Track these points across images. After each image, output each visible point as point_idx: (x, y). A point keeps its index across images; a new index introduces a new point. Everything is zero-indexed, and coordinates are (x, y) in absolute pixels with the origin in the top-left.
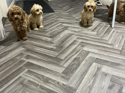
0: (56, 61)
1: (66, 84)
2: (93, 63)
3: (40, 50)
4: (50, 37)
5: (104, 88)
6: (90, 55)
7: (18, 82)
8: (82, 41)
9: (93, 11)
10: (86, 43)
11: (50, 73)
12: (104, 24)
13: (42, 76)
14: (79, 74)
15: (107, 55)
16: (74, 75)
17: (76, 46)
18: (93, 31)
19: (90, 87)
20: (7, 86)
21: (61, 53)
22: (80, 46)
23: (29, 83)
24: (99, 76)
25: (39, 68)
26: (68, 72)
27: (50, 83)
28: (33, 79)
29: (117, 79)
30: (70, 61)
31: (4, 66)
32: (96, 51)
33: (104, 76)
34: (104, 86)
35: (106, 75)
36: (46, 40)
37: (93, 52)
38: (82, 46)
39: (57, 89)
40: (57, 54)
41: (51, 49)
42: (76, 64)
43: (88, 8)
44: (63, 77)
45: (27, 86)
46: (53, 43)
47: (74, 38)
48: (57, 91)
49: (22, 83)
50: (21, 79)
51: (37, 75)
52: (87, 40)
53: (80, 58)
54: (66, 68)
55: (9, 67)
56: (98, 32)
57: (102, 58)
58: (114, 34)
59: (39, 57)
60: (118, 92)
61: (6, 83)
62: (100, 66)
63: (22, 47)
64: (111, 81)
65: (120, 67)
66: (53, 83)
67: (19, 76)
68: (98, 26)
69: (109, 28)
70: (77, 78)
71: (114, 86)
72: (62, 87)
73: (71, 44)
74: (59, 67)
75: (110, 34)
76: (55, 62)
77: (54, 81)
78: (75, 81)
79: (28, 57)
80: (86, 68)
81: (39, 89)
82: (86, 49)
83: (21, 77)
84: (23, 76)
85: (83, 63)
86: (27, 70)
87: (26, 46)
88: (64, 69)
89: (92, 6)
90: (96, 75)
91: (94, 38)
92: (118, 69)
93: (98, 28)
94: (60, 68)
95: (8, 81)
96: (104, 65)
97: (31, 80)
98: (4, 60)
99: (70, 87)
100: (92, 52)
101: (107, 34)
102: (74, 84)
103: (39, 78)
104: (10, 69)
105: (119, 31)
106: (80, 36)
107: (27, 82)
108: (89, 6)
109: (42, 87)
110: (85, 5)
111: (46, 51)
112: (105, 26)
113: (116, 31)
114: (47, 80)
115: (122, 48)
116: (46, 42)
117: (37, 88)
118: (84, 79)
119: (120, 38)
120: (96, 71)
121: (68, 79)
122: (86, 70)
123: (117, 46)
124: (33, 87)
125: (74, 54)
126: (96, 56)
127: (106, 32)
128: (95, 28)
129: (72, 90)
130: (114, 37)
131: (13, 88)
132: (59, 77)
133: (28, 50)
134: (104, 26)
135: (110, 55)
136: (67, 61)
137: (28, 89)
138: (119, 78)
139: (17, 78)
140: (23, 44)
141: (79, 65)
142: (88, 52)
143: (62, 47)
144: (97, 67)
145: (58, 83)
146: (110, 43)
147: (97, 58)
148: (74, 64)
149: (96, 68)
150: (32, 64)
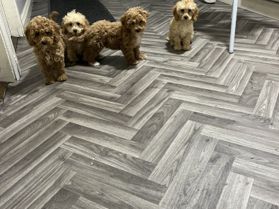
0: (121, 119)
1: (137, 157)
2: (187, 120)
3: (91, 101)
4: (109, 75)
5: (203, 161)
6: (182, 107)
7: (56, 157)
8: (170, 81)
9: (192, 19)
10: (176, 85)
11: (111, 141)
12: (216, 44)
13: (96, 145)
14: (162, 141)
15: (213, 105)
16: (152, 143)
17: (158, 90)
18: (192, 59)
19: (178, 160)
20: (38, 163)
21: (130, 105)
22: (164, 92)
23: (74, 157)
24: (196, 143)
25: (91, 132)
26: (142, 138)
27: (110, 156)
28: (82, 151)
29: (227, 146)
30: (145, 119)
31: (28, 132)
32: (194, 100)
33: (204, 142)
34: (203, 158)
35: (208, 140)
36: (102, 82)
37: (189, 101)
38: (168, 91)
39: (123, 165)
40: (122, 108)
41: (111, 99)
42: (156, 124)
43: (181, 14)
44: (133, 146)
45: (71, 163)
46: (114, 87)
47: (155, 75)
48: (122, 169)
49: (62, 158)
50: (61, 153)
51: (89, 145)
52: (178, 79)
53: (165, 112)
54: (139, 131)
55: (38, 133)
56: (201, 62)
57: (204, 113)
58: (232, 66)
59: (89, 114)
60: (225, 166)
61: (35, 159)
62: (198, 125)
63: (57, 96)
64: (215, 150)
65: (235, 126)
66: (116, 156)
67: (56, 147)
68: (202, 49)
69: (223, 53)
70: (158, 146)
71: (218, 157)
72: (132, 162)
73: (148, 88)
74: (126, 129)
75: (224, 66)
76: (119, 121)
77: (117, 153)
78: (153, 152)
79: (69, 114)
80: (173, 131)
81: (93, 167)
82: (175, 96)
83: (59, 148)
84: (63, 146)
85: (169, 121)
86: (69, 137)
87: (64, 94)
88: (134, 133)
89: (190, 10)
90: (190, 141)
91: (192, 75)
92: (231, 129)
93: (203, 54)
94: (127, 132)
95: (39, 156)
96: (205, 123)
97: (78, 152)
98: (27, 121)
99: (144, 161)
100: (187, 102)
101: (218, 65)
102: (152, 157)
103: (92, 150)
104: (39, 135)
105: (243, 59)
106: (167, 71)
107: (71, 157)
108: (183, 11)
109: (97, 164)
110: (176, 9)
111: (101, 103)
112: (217, 48)
113: (238, 58)
114: (106, 153)
115: (244, 93)
116: (102, 85)
117: (89, 165)
118: (169, 149)
119: (241, 74)
120: (190, 134)
121: (142, 150)
122: (174, 134)
123: (234, 88)
124: (82, 163)
125: (153, 106)
126: (194, 109)
127: (216, 62)
128: (197, 55)
129: (148, 166)
130: (231, 71)
131: (49, 167)
132: (126, 147)
133: (68, 102)
134: (214, 50)
135: (218, 106)
136: (141, 118)
137: (73, 167)
138: (230, 144)
139: (53, 150)
140: (58, 90)
141: (161, 125)
142: (180, 102)
143: (131, 94)
144: (193, 128)
145: (125, 156)
146: (222, 83)
147: (194, 113)
148: (152, 124)
149: (192, 131)
150: (78, 127)
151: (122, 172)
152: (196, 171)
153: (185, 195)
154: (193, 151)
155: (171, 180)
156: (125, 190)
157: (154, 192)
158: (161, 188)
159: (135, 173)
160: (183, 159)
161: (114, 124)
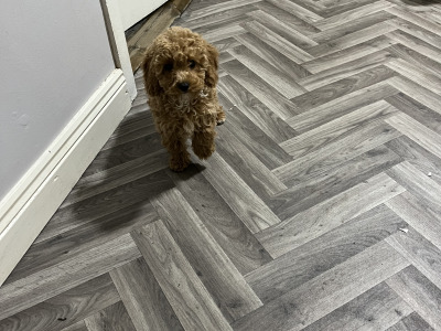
0: (296, 72)
2: (381, 100)
3: (276, 41)
4: (322, 14)
6: (389, 82)
8: (402, 43)
10: (408, 50)
11: (266, 93)
13: (247, 93)
14: (328, 112)
16: (312, 110)
17: (375, 50)
21: (320, 60)
22: (382, 56)
25: (252, 76)
29: (407, 145)
30: (326, 82)
32: (416, 76)
36: (306, 20)
38: (388, 56)
40: (307, 60)
41: (303, 45)
44: (287, 107)
46: (317, 30)
47: (388, 28)
51: (239, 89)
52: (418, 41)
53: (359, 81)
54: (308, 93)
59: (262, 57)
63: (241, 25)
66: (261, 110)
73: (362, 44)
74: (293, 86)
76: (293, 75)
77: (265, 108)
79: (241, 50)
81: (230, 113)
82: (392, 65)
85: (355, 93)
86: (225, 74)
87: (250, 24)
88: (299, 93)
94: (292, 89)
100: (402, 78)
103: (240, 95)
111: (287, 47)
114: (252, 103)
116: (304, 24)
118: (329, 123)
120: (370, 116)
125: (349, 69)
132: (279, 106)
133: (249, 35)
136: (323, 79)
140: (247, 17)
141: (340, 95)
142: (394, 74)
143: (332, 46)
144: (380, 110)
145: (271, 114)
147: (401, 94)
148: (329, 90)
149: (376, 113)
150: (241, 66)
151: (256, 128)
152: (339, 157)
153: (307, 173)
154: (356, 135)
155: (303, 154)
156: (247, 145)
157: (274, 158)
158: (287, 158)
159: (269, 134)
160: (336, 139)
161: (284, 75)
